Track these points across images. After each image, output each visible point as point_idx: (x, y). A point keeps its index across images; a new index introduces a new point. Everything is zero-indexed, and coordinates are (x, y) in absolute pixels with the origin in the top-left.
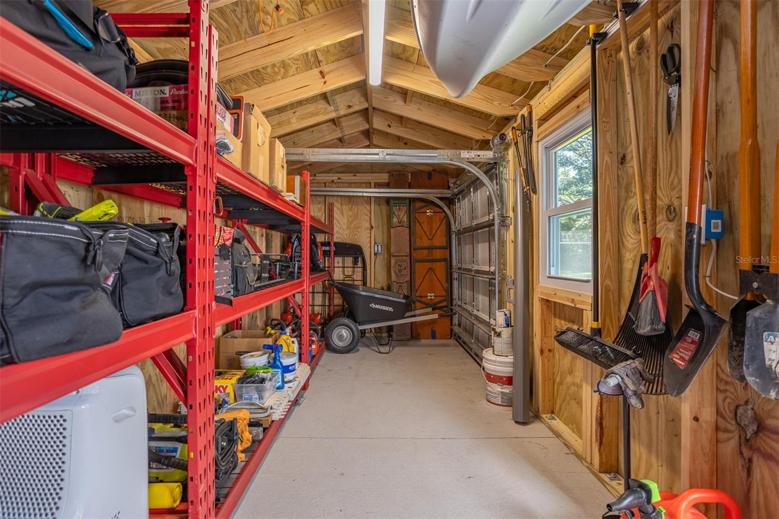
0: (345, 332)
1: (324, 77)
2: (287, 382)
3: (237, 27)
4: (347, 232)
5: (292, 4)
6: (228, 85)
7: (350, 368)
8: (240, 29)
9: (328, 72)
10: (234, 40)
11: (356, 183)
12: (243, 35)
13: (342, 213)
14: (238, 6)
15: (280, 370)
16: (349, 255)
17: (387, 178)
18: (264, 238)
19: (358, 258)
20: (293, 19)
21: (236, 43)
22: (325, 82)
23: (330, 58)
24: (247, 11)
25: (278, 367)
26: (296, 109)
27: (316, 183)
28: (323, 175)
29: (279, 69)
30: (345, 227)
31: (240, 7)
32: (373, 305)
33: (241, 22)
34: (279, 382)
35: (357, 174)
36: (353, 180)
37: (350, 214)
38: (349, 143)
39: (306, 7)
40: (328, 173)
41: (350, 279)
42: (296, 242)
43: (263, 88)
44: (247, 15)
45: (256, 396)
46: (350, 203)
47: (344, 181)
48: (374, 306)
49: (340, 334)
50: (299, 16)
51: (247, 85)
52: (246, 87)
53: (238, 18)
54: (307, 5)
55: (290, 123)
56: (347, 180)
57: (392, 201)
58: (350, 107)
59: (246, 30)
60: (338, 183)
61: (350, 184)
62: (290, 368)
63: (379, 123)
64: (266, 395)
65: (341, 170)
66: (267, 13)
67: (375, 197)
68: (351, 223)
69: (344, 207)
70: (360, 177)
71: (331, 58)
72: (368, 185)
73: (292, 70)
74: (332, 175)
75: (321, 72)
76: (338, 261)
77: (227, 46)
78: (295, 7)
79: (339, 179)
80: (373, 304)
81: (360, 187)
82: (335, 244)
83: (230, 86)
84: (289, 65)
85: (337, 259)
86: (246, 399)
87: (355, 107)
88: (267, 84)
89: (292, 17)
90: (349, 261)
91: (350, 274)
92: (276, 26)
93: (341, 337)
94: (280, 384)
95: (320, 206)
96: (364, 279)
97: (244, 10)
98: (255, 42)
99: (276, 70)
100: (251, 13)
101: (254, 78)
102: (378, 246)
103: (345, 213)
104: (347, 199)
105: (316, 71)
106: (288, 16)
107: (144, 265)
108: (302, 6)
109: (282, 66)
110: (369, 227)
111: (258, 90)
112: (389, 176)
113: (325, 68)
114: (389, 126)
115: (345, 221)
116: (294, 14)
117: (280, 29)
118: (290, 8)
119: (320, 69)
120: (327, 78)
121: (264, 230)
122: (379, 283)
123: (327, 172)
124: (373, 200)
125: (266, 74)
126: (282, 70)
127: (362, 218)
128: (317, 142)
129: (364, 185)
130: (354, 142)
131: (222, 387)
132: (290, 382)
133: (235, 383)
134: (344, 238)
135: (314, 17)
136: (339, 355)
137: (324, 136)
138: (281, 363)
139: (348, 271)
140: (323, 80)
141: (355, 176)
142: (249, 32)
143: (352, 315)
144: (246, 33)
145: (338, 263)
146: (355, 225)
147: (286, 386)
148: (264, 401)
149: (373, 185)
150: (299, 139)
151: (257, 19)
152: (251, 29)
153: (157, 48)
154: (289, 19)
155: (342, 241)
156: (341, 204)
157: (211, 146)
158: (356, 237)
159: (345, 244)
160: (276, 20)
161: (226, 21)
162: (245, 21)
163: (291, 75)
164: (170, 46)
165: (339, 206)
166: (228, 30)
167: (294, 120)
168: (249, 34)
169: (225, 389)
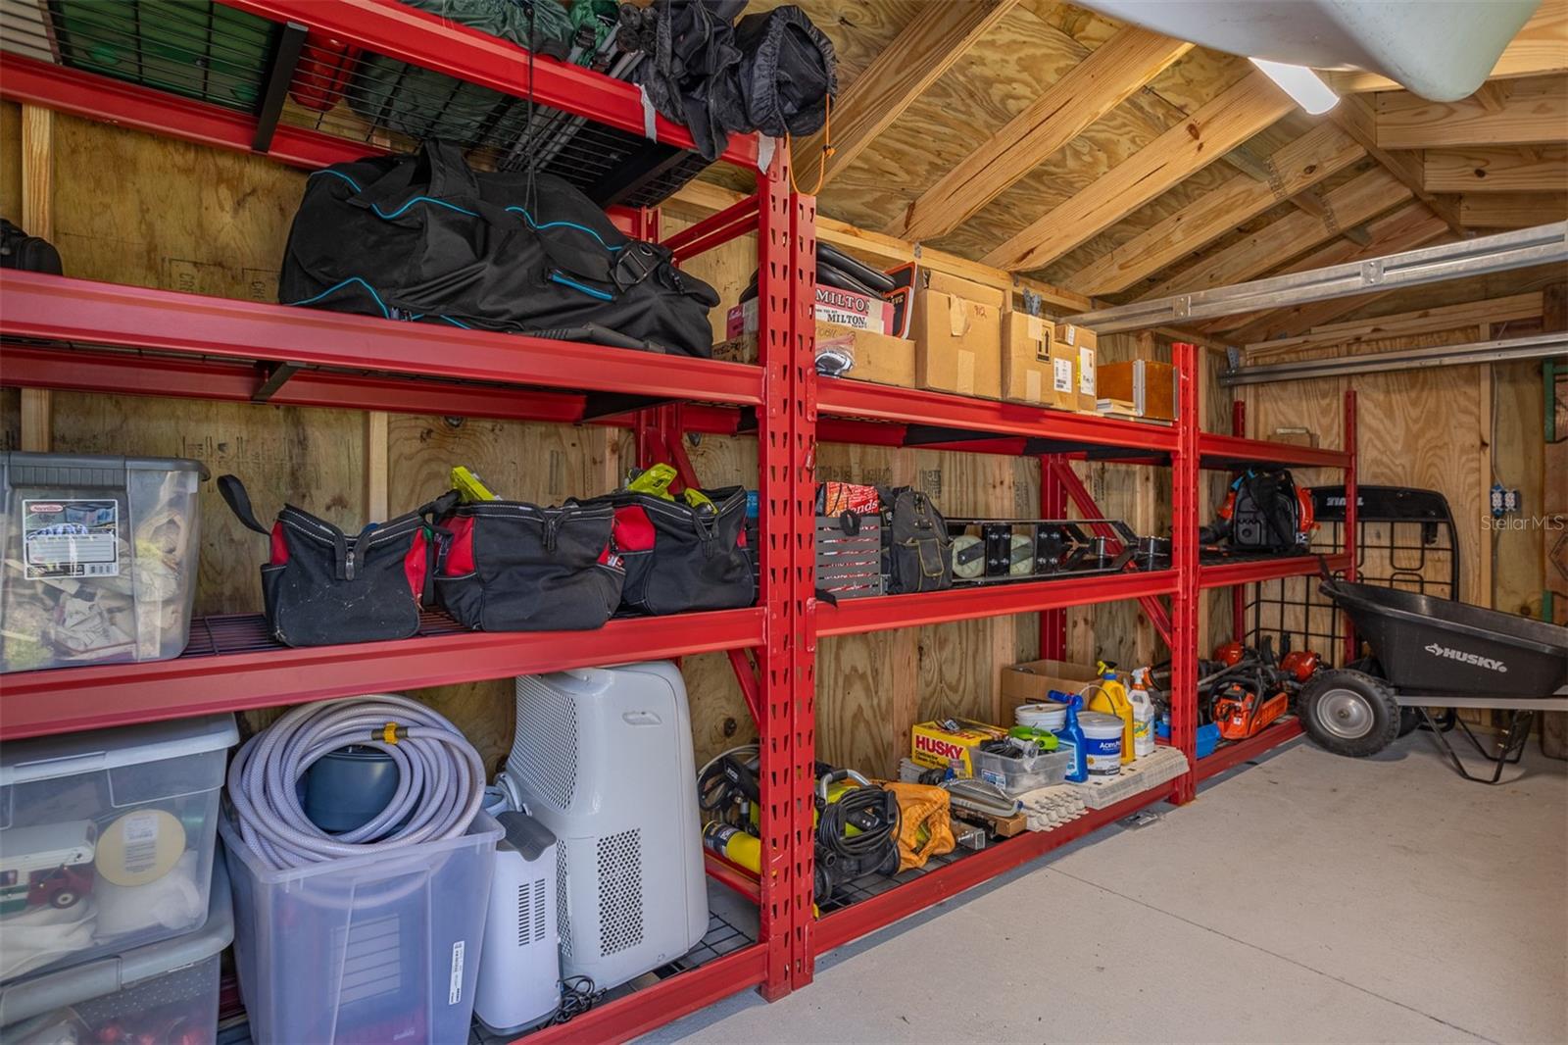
0: (1355, 705)
1: (1196, 137)
2: (1091, 772)
3: (969, 125)
4: (1404, 460)
5: (1050, 44)
6: (1007, 216)
7: (1335, 790)
8: (975, 125)
9: (1208, 122)
10: (976, 145)
11: (1432, 333)
12: (986, 132)
13: (1390, 413)
14: (951, 96)
15: (1075, 745)
16: (1405, 517)
17: (1540, 304)
18: (1151, 485)
19: (1435, 525)
20: (1068, 65)
21: (980, 149)
22: (1200, 147)
23: (1204, 91)
24: (972, 95)
25: (1070, 738)
26: (1183, 211)
27: (1313, 349)
28: (1335, 326)
29: (1092, 156)
30: (1398, 447)
31: (953, 94)
32: (1435, 649)
33: (971, 115)
34: (1073, 766)
35: (1432, 311)
36: (1420, 326)
37: (1414, 413)
38: (1384, 241)
39: (1082, 34)
40: (1348, 320)
41: (1416, 578)
42: (1241, 490)
43: (1077, 199)
44: (975, 101)
45: (1001, 777)
46: (1413, 387)
47: (1390, 335)
48: (1439, 651)
49: (1340, 708)
50: (1078, 56)
51: (1043, 202)
52: (1043, 208)
53: (961, 112)
54: (1083, 30)
55: (1171, 244)
56: (1402, 330)
57: (1548, 369)
58: (1311, 169)
59: (985, 122)
60: (1377, 341)
61: (1412, 339)
62: (1102, 745)
63: (1437, 178)
64: (1025, 781)
65: (1384, 306)
66: (1010, 81)
67: (1492, 363)
68: (1417, 437)
69: (1395, 398)
70: (1438, 318)
71: (1211, 90)
72: (1470, 332)
73: (1124, 146)
74: (1357, 323)
75: (1192, 128)
76: (1374, 533)
77: (968, 160)
78: (1059, 45)
79: (1376, 330)
80: (1435, 646)
81: (1446, 343)
82: (1362, 491)
83: (1012, 215)
84: (1110, 141)
85: (1371, 528)
86: (986, 778)
87: (1326, 165)
88: (1083, 188)
89: (1062, 64)
90: (1410, 533)
91: (1416, 564)
92: (1042, 92)
93: (1342, 716)
94: (1075, 771)
95: (1327, 401)
96: (1453, 580)
97: (964, 95)
98: (1008, 135)
99: (1087, 159)
100: (980, 94)
101: (1050, 188)
102: (1503, 493)
103: (1398, 413)
104: (1404, 379)
105: (1181, 130)
106: (1055, 66)
107: (679, 543)
108: (1072, 36)
109: (1096, 148)
110: (1478, 443)
111: (1069, 204)
112: (1545, 300)
113: (1199, 117)
114: (1480, 173)
115: (1399, 432)
116: (1064, 55)
117: (1048, 93)
118: (1050, 51)
119: (1189, 121)
120: (1202, 137)
121: (1151, 468)
122: (1514, 592)
123: (1344, 318)
124: (1485, 371)
125: (1071, 172)
126: (1102, 156)
127: (1453, 422)
128: (1267, 264)
129: (1458, 334)
130: (1398, 234)
131: (955, 748)
132: (1102, 773)
133: (976, 748)
134: (1397, 475)
135: (1111, 42)
136: (1335, 756)
137: (1283, 245)
138: (1080, 732)
139: (1407, 559)
140: (1196, 143)
141: (1426, 315)
142: (994, 122)
143: (1377, 668)
144: (989, 126)
145: (1378, 536)
146: (1429, 441)
147: (1092, 778)
148: (1015, 790)
149: (1485, 330)
150: (1221, 267)
151: (996, 99)
152: (995, 117)
153: (863, 204)
154: (1057, 70)
155: (1388, 484)
156: (1388, 392)
157: (800, 370)
158: (1433, 470)
159: (1395, 491)
160: (1034, 83)
161: (946, 125)
162: (975, 109)
163: (1126, 155)
164: (879, 194)
165: (1381, 397)
166: (954, 136)
167: (1178, 236)
168: (995, 126)
169: (959, 752)
